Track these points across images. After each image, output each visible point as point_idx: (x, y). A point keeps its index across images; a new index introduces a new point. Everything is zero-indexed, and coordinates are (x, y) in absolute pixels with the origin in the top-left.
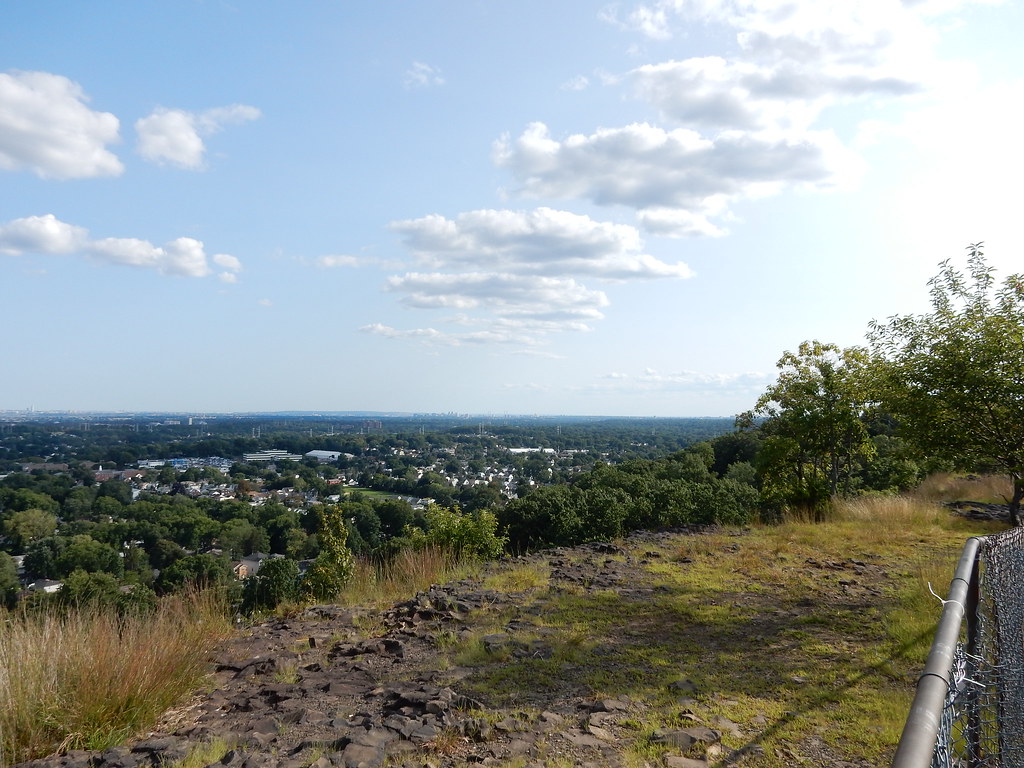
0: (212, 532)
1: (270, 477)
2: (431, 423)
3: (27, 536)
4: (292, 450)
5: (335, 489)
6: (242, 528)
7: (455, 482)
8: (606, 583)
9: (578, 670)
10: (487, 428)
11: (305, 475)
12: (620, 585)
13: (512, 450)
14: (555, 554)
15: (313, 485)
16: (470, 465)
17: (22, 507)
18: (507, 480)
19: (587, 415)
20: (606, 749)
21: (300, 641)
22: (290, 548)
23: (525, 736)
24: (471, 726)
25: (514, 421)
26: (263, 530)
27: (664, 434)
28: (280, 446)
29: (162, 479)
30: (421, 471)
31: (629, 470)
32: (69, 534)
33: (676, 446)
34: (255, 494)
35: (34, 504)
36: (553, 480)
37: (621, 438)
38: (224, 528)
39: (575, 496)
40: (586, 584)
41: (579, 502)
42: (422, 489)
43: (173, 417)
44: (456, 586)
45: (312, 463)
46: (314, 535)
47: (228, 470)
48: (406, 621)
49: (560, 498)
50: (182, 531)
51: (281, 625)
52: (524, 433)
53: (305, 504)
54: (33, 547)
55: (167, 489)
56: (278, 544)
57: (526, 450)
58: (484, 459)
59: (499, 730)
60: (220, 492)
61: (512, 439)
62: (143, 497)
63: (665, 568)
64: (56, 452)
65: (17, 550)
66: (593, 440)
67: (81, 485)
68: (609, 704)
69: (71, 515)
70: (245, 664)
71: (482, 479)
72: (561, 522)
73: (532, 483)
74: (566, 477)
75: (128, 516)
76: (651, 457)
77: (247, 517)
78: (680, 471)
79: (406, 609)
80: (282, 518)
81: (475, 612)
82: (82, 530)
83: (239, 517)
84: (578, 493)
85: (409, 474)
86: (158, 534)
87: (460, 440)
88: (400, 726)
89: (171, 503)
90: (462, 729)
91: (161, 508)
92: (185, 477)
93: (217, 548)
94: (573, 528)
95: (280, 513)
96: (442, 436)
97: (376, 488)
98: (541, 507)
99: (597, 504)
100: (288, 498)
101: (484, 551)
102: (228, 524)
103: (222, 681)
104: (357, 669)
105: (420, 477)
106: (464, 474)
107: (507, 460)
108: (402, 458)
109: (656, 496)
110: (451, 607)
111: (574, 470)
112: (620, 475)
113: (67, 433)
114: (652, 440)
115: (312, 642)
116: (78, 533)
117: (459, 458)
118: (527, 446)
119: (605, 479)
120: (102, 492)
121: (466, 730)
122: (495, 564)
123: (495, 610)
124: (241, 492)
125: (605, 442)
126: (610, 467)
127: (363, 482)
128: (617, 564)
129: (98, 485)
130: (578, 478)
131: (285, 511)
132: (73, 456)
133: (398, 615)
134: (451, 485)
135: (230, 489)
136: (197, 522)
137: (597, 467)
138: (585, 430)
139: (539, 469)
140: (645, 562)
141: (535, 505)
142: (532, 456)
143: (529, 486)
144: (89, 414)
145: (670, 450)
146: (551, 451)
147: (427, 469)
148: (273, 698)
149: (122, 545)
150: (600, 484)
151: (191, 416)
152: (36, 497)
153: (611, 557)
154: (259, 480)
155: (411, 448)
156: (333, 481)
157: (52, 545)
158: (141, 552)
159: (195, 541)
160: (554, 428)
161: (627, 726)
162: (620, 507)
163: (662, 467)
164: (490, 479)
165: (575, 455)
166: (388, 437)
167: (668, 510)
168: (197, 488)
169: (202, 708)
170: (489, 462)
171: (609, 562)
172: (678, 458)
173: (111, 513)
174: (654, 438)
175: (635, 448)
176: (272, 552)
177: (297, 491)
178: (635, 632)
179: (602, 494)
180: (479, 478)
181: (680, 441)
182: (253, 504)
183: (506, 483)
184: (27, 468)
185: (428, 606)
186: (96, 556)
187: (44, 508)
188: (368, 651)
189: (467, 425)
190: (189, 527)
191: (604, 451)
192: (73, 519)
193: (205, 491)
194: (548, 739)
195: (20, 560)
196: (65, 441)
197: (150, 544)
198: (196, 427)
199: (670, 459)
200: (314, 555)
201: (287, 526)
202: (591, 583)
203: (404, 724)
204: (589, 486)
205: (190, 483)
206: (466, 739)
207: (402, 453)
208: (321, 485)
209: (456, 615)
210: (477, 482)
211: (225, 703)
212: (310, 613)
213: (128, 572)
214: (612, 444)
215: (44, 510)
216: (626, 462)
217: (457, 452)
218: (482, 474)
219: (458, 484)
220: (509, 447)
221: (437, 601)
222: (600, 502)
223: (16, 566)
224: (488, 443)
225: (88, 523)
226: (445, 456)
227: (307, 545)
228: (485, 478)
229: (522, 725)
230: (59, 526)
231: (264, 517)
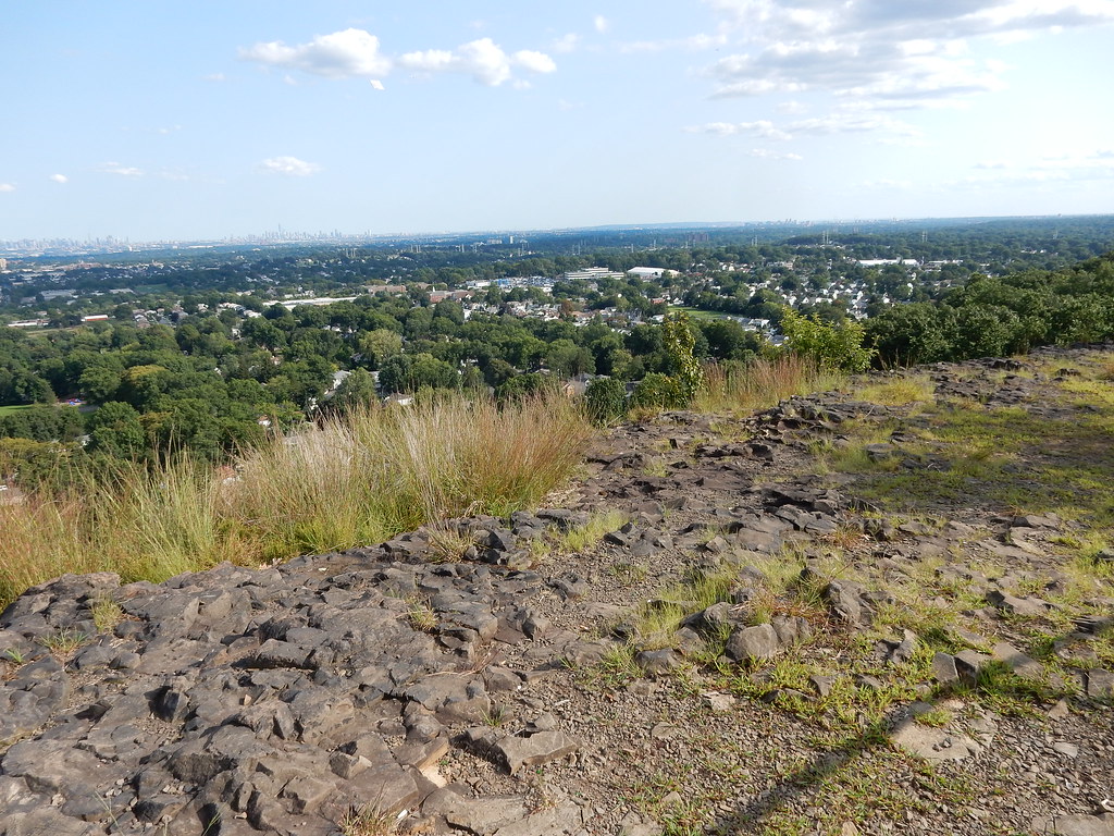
0: (539, 353)
1: (592, 296)
2: (765, 232)
3: (379, 354)
4: (613, 268)
5: (659, 309)
6: (568, 348)
7: (792, 300)
8: (1010, 399)
9: (984, 484)
10: (832, 237)
11: (628, 294)
12: (1029, 403)
13: (862, 262)
14: (936, 369)
15: (636, 305)
16: (811, 281)
17: (371, 328)
18: (855, 298)
19: (963, 216)
20: (1038, 562)
21: (660, 443)
22: (615, 370)
23: (934, 540)
24: (871, 524)
25: (868, 227)
26: (588, 351)
27: (1071, 237)
28: (601, 264)
29: (490, 298)
30: (753, 289)
31: (1017, 284)
32: (413, 353)
33: (1087, 252)
34: (578, 314)
35: (382, 324)
36: (914, 298)
37: (1008, 243)
38: (550, 348)
39: (943, 315)
40: (984, 400)
41: (947, 322)
42: (755, 309)
43: (495, 236)
44: (821, 397)
45: (634, 281)
46: (640, 357)
47: (550, 290)
48: (770, 429)
49: (923, 318)
50: (512, 351)
51: (637, 428)
52: (879, 242)
53: (628, 324)
54: (385, 364)
55: (494, 310)
56: (603, 366)
57: (880, 262)
58: (829, 274)
59: (904, 532)
60: (544, 311)
61: (863, 249)
62: (474, 317)
63: (1088, 386)
64: (393, 274)
65: (372, 368)
66: (968, 247)
67: (419, 306)
68: (1033, 519)
69: (413, 335)
70: (612, 458)
71: (825, 297)
72: (922, 344)
73: (886, 301)
74: (930, 293)
75: (462, 336)
76: (1049, 267)
77: (572, 337)
78: (1090, 284)
79: (769, 417)
80: (607, 338)
81: (849, 422)
82: (423, 348)
83: (564, 338)
84: (947, 311)
85: (739, 292)
86: (490, 353)
87: (799, 252)
88: (793, 518)
89: (499, 323)
90: (862, 526)
91: (491, 329)
92: (509, 298)
93: (545, 368)
94: (938, 351)
95: (604, 333)
96: (778, 248)
97: (703, 307)
98: (898, 328)
99: (972, 324)
100: (611, 319)
101: (847, 365)
102: (554, 343)
103: (593, 470)
104: (727, 469)
105: (752, 295)
106: (803, 291)
107: (856, 274)
108: (731, 275)
109: (1054, 315)
110: (820, 416)
111: (942, 285)
112: (1003, 290)
113: (401, 255)
114: (1051, 245)
115: (674, 443)
116: (420, 351)
117: (798, 273)
118: (881, 256)
119: (985, 294)
120: (436, 314)
121: (866, 528)
122: (864, 378)
123: (871, 421)
124: (565, 312)
125: (985, 250)
126: (990, 280)
127: (689, 301)
128: (1022, 380)
129: (433, 306)
130: (946, 295)
131: (609, 332)
132: (409, 278)
133: (760, 422)
134: (788, 303)
135: (553, 309)
136: (525, 342)
137: (974, 280)
138: (959, 236)
139: (896, 284)
140: (1060, 379)
141: (891, 325)
142: (888, 269)
143: (883, 305)
144: (419, 235)
145: (1078, 258)
146: (912, 262)
147: (760, 286)
148: (648, 488)
149: (460, 363)
150: (978, 301)
151: (511, 234)
152: (383, 318)
153: (1012, 373)
154: (582, 300)
155: (741, 262)
156: (657, 301)
157: (400, 362)
158: (476, 370)
159: (524, 361)
160: (917, 235)
161: (1061, 543)
162: (1002, 328)
163: (1065, 279)
164: (835, 296)
165: (944, 267)
166: (716, 251)
167: (1069, 332)
168: (522, 308)
169: (581, 492)
170: (834, 277)
171: (1012, 378)
172: (1088, 268)
173: (447, 333)
174: (1055, 243)
175: (1026, 257)
176: (597, 373)
177: (621, 312)
178: (1054, 452)
179: (978, 313)
180: (821, 295)
181: (1093, 246)
182: (577, 325)
183: (854, 302)
184: (372, 289)
185: (793, 414)
186: (438, 373)
187: (390, 328)
188: (734, 453)
189: (808, 234)
190: (518, 346)
191: (983, 260)
192: (415, 338)
193: (530, 311)
194: (962, 546)
195: (376, 374)
196: (400, 263)
197: (483, 362)
198: (517, 246)
199: (1077, 270)
200: (640, 377)
201: (612, 347)
202: (990, 398)
203: (797, 515)
204: (962, 303)
205: (516, 303)
206: (867, 537)
207: (731, 269)
208: (644, 304)
209: (826, 423)
210: (819, 300)
211: (601, 490)
212: (665, 418)
213: (466, 388)
214: (995, 252)
215: (390, 329)
216: (1013, 274)
217: (796, 266)
218: (825, 291)
219: (796, 303)
220: (858, 258)
221: (803, 411)
222: (976, 321)
223: (373, 381)
224: (834, 255)
225: (428, 342)
226: (781, 270)
227: (632, 367)
228: (830, 294)
229: (930, 529)
230: (404, 345)
231: (588, 337)
